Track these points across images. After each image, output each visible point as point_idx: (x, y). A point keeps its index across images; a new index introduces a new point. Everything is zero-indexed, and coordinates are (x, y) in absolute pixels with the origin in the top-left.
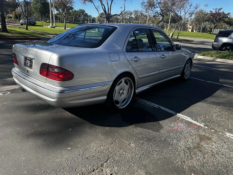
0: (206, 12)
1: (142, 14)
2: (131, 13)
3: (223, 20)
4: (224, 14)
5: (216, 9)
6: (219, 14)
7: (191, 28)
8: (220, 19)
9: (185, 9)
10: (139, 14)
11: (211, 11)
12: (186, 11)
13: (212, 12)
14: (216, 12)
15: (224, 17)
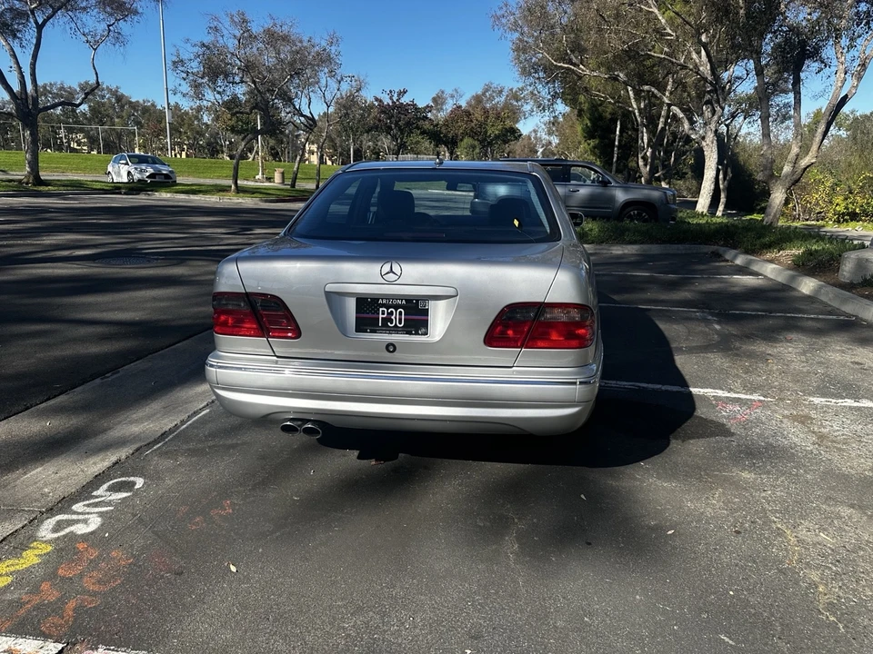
0: (366, 101)
1: (120, 98)
2: (70, 93)
3: (418, 128)
4: (416, 109)
5: (391, 92)
6: (402, 108)
7: (316, 150)
8: (408, 124)
9: (323, 89)
10: (108, 99)
11: (377, 99)
12: (329, 97)
13: (381, 101)
14: (393, 102)
15: (419, 119)
